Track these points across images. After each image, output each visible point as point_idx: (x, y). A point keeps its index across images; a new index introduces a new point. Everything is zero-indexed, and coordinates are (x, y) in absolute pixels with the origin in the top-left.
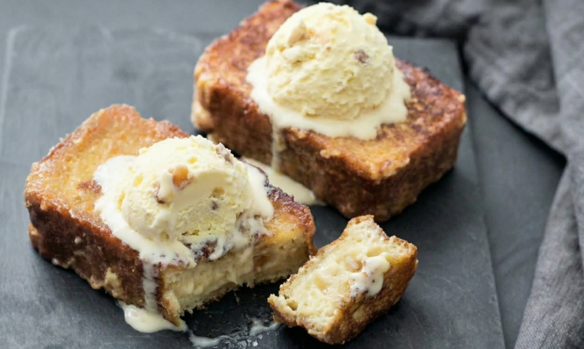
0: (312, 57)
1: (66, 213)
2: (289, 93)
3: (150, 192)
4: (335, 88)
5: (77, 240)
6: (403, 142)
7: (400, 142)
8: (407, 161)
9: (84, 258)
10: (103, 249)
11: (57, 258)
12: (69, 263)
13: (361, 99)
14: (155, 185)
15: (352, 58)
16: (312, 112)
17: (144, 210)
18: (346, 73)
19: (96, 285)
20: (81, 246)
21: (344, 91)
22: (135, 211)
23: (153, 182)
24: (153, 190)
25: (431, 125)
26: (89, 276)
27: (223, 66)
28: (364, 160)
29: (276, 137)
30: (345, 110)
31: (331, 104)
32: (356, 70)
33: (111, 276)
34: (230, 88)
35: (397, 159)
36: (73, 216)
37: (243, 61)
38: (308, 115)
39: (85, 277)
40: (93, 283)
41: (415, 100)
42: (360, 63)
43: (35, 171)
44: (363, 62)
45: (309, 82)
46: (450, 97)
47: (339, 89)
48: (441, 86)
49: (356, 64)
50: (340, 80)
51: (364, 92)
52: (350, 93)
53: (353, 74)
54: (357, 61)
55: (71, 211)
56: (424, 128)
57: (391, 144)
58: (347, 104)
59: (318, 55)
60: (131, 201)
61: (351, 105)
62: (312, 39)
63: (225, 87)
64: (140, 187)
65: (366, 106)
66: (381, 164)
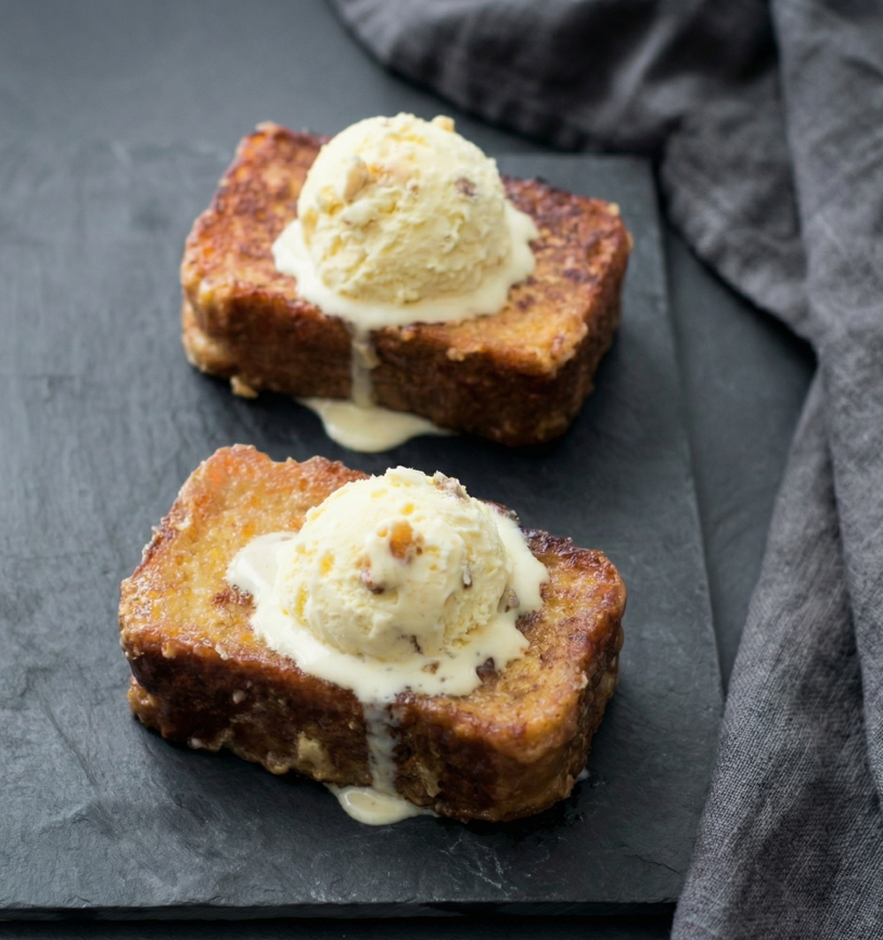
0: (393, 209)
1: (209, 653)
2: (369, 276)
3: (354, 579)
4: (443, 246)
5: (236, 698)
6: (564, 301)
7: (559, 304)
8: (584, 328)
9: (251, 726)
10: (289, 703)
11: (197, 737)
12: (222, 740)
13: (481, 253)
14: (358, 565)
15: (454, 194)
16: (414, 295)
17: (351, 612)
18: (452, 218)
19: (279, 768)
20: (245, 706)
21: (456, 248)
22: (334, 617)
23: (355, 559)
24: (358, 573)
25: (590, 264)
26: (264, 757)
27: (230, 260)
28: (522, 347)
29: (361, 347)
30: (463, 277)
31: (442, 274)
32: (465, 210)
33: (307, 746)
34: (260, 290)
35: (568, 330)
36: (224, 656)
37: (256, 242)
38: (407, 302)
39: (255, 757)
40: (273, 766)
41: (546, 232)
42: (469, 198)
43: (129, 593)
44: (472, 195)
45: (399, 249)
46: (594, 212)
47: (449, 246)
48: (575, 200)
49: (463, 201)
50: (447, 233)
51: (482, 242)
52: (464, 248)
53: (462, 217)
54: (462, 196)
55: (218, 649)
56: (583, 273)
57: (546, 310)
58: (464, 269)
59: (401, 203)
60: (322, 601)
61: (470, 268)
62: (381, 181)
63: (250, 292)
64: (334, 574)
65: (489, 262)
66: (550, 345)
